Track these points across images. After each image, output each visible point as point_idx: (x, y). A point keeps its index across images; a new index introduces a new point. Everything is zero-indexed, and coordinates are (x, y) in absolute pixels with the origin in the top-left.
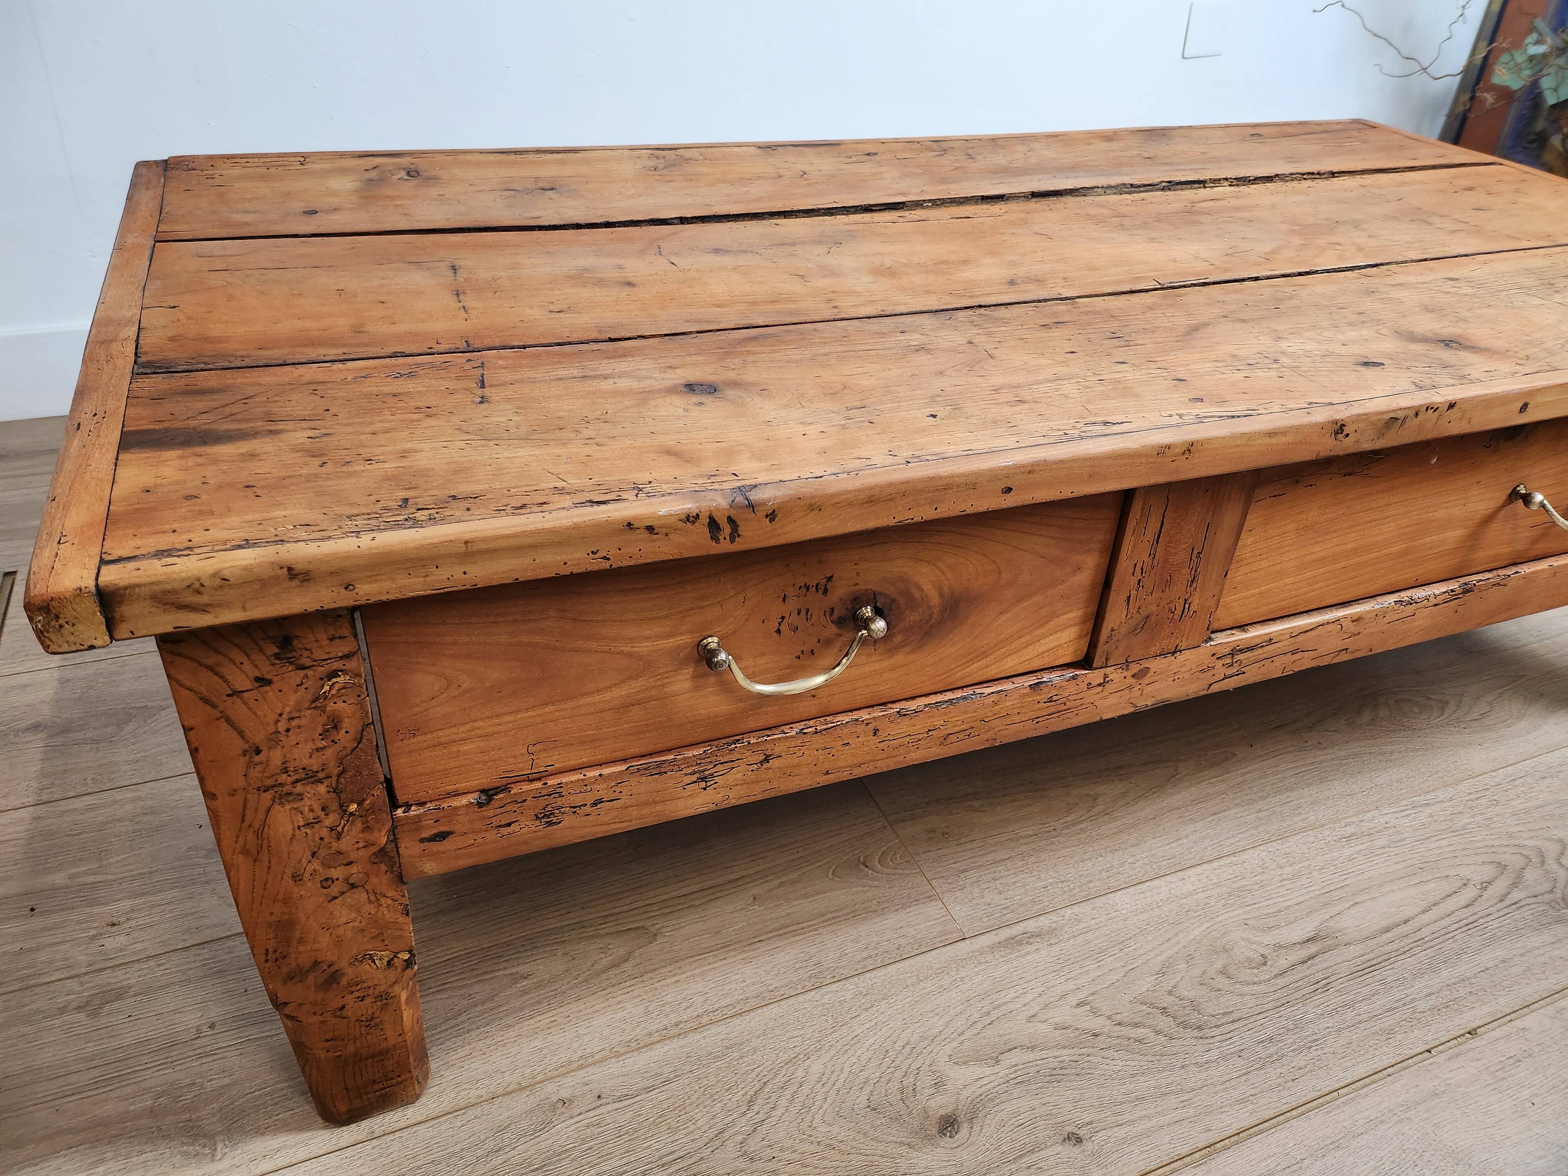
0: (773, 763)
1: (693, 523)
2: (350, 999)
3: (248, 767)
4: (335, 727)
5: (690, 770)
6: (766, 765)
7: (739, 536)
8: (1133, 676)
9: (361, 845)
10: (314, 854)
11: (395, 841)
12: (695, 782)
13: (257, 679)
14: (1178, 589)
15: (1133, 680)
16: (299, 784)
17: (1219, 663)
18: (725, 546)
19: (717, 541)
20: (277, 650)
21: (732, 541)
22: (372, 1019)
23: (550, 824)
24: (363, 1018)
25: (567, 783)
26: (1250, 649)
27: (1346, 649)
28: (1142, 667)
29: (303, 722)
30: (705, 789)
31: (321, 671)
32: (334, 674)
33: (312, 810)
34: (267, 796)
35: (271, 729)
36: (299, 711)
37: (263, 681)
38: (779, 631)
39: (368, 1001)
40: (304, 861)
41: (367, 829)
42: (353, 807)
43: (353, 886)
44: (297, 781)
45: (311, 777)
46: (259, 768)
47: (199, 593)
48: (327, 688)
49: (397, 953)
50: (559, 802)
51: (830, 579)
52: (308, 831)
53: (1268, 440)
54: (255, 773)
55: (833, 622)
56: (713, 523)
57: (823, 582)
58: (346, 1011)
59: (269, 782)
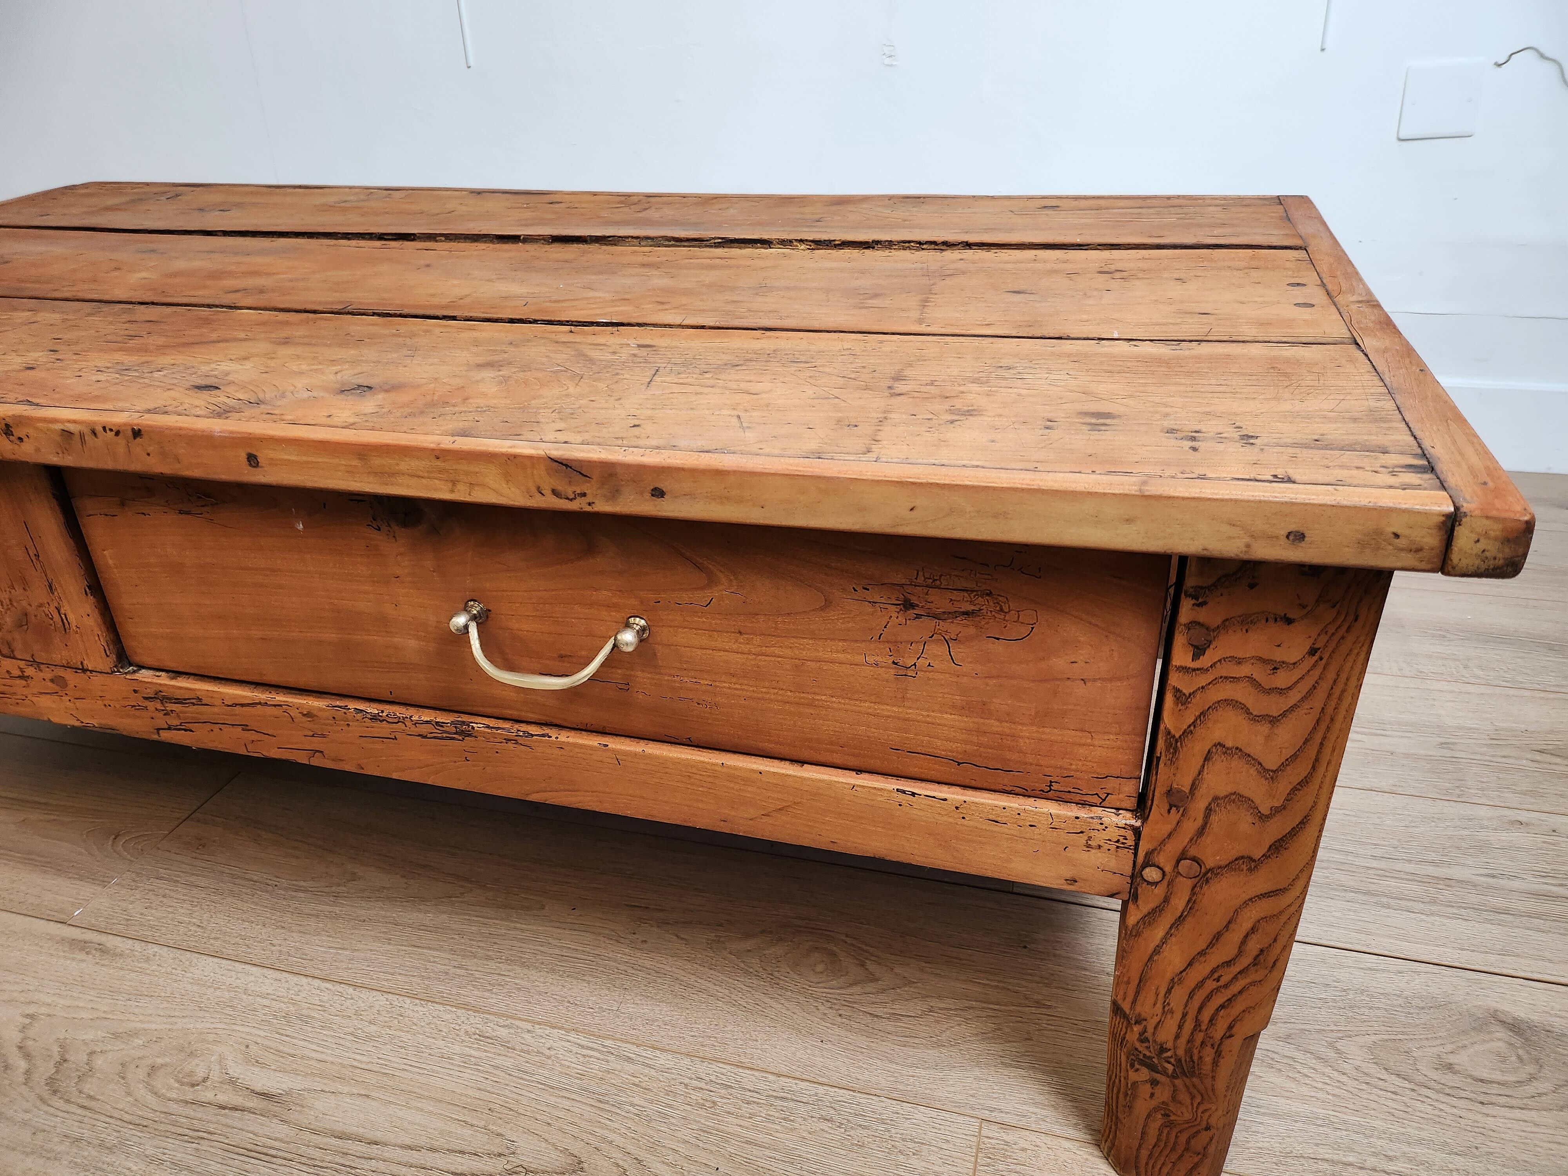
8: (52, 682)
26: (180, 701)
27: (321, 752)
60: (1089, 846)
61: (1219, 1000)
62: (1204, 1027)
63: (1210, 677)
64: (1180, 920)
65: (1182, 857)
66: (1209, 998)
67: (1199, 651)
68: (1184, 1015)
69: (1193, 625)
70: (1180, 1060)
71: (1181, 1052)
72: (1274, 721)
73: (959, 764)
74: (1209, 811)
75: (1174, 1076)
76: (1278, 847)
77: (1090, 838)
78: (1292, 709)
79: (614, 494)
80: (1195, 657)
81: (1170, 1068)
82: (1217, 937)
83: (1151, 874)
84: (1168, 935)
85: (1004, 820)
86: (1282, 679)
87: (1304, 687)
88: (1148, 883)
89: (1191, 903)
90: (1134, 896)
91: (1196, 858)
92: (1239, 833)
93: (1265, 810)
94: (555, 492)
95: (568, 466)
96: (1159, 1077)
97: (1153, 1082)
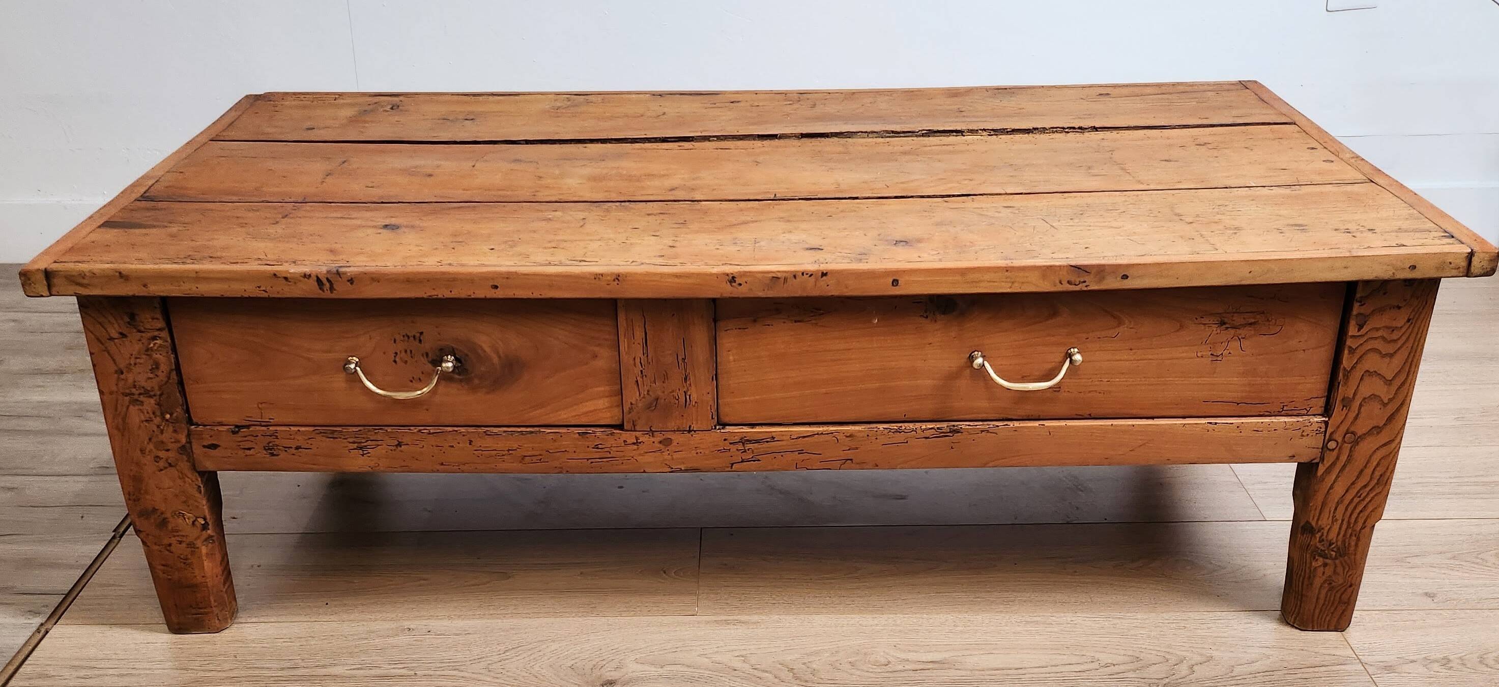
1: (308, 279)
2: (173, 540)
3: (118, 381)
4: (157, 368)
5: (351, 440)
6: (399, 448)
7: (335, 290)
8: (660, 442)
9: (173, 441)
10: (150, 439)
11: (190, 443)
12: (356, 449)
13: (121, 333)
14: (675, 382)
15: (661, 446)
16: (141, 396)
17: (733, 448)
18: (327, 294)
19: (323, 291)
20: (129, 320)
21: (332, 292)
22: (186, 559)
23: (273, 455)
24: (182, 556)
25: (281, 431)
26: (757, 441)
27: (851, 460)
28: (664, 437)
29: (142, 361)
30: (363, 455)
31: (149, 335)
32: (154, 338)
33: (148, 413)
34: (127, 398)
35: (127, 362)
36: (140, 355)
37: (123, 335)
38: (395, 361)
39: (184, 545)
40: (146, 442)
41: (175, 432)
42: (168, 416)
43: (170, 465)
44: (140, 394)
45: (147, 393)
46: (123, 382)
47: (84, 278)
48: (152, 345)
49: (197, 517)
50: (277, 442)
51: (421, 333)
52: (147, 425)
53: (677, 280)
54: (121, 384)
55: (429, 362)
56: (319, 280)
57: (418, 335)
58: (173, 548)
59: (127, 391)
60: (1303, 436)
61: (1360, 508)
62: (1352, 526)
63: (1365, 338)
64: (1344, 466)
65: (1347, 433)
66: (1355, 508)
68: (1343, 521)
69: (1359, 314)
70: (1338, 549)
71: (1339, 543)
73: (1238, 404)
74: (1361, 406)
75: (1336, 558)
76: (1391, 418)
77: (1303, 431)
78: (1399, 349)
79: (1102, 279)
80: (1359, 330)
81: (1334, 554)
82: (1361, 472)
83: (1332, 445)
84: (1338, 477)
85: (1261, 429)
86: (1395, 336)
87: (1404, 338)
88: (1330, 450)
89: (1349, 457)
90: (1322, 459)
91: (1353, 433)
92: (1374, 415)
93: (1386, 401)
94: (1069, 282)
95: (1079, 268)
96: (1328, 561)
97: (1325, 565)
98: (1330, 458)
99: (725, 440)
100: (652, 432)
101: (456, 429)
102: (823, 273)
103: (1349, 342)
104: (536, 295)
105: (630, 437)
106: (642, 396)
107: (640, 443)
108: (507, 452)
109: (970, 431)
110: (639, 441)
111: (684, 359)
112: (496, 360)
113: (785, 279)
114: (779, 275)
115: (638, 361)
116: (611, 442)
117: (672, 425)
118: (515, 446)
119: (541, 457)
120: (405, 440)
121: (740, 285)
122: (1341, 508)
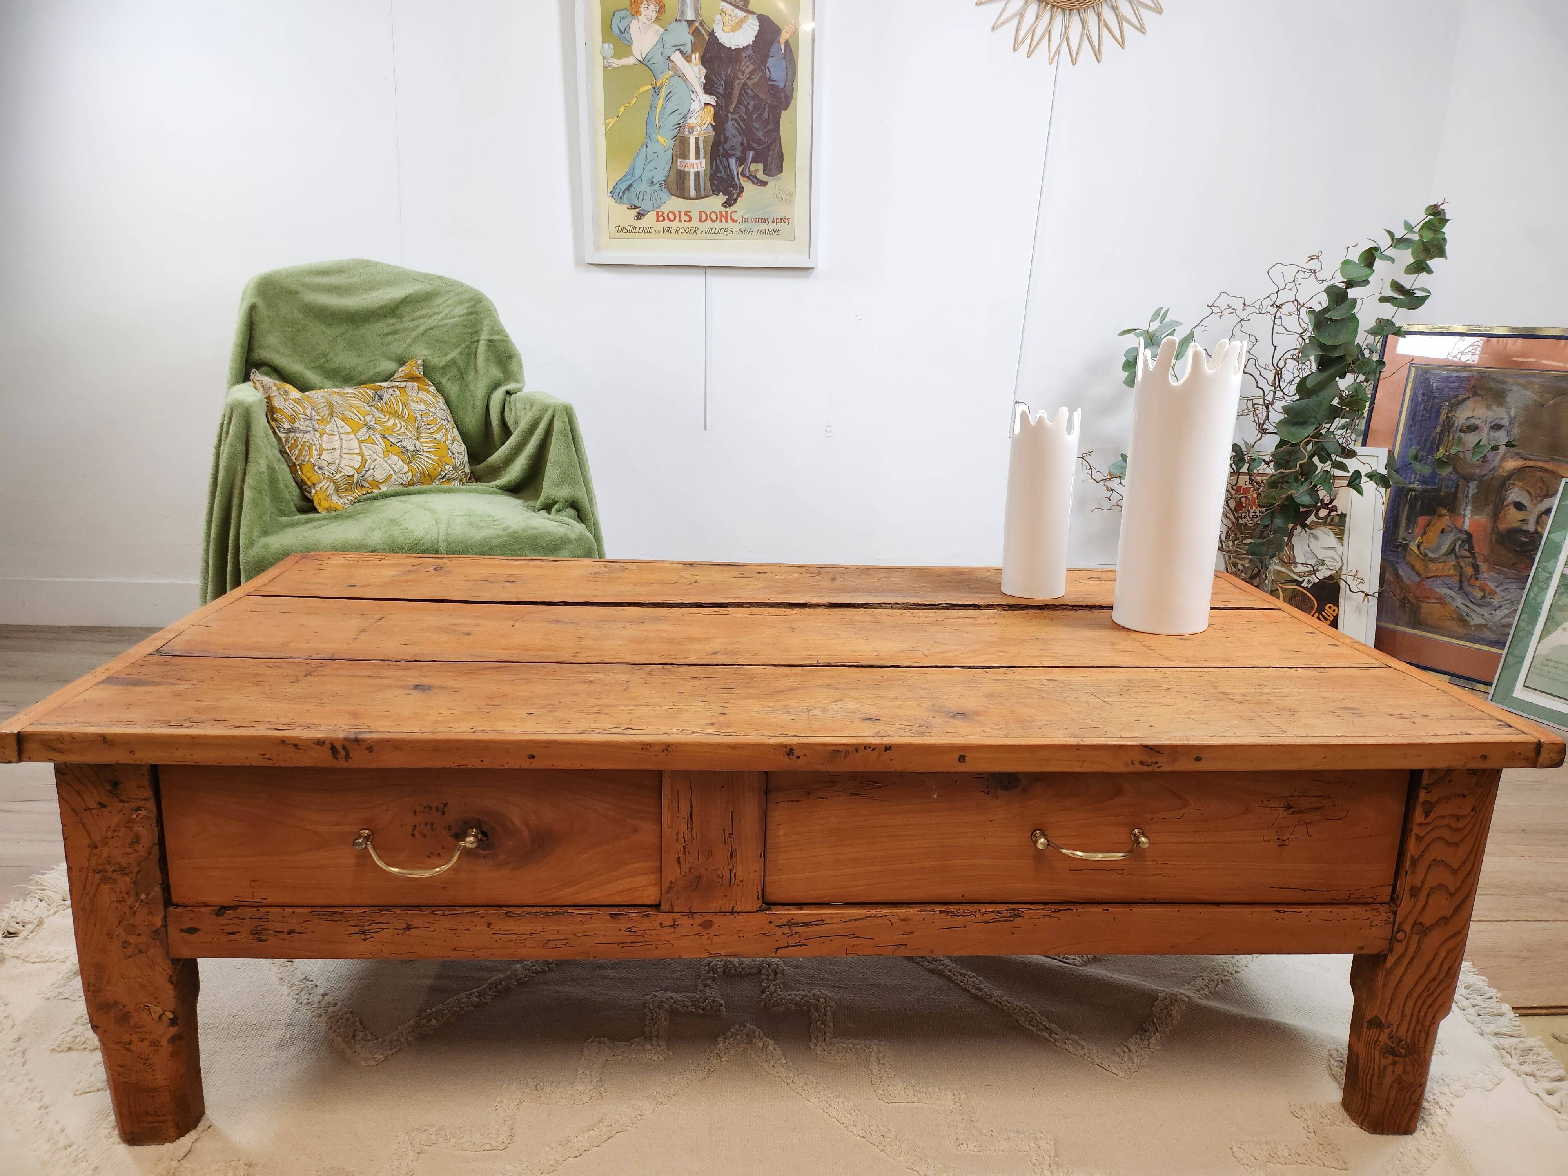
0: (413, 931)
1: (322, 746)
2: (135, 1038)
3: (90, 855)
4: (137, 842)
5: (354, 923)
6: (407, 932)
7: (351, 758)
8: (700, 925)
9: (146, 923)
10: (120, 923)
11: (165, 926)
12: (357, 933)
13: (100, 803)
14: (720, 859)
15: (701, 929)
16: (115, 873)
17: (779, 931)
18: (341, 764)
19: (337, 759)
20: (110, 788)
21: (347, 761)
22: (148, 1059)
23: (262, 940)
24: (142, 1058)
25: (273, 912)
26: (805, 925)
27: (906, 945)
28: (705, 919)
29: (120, 834)
30: (364, 940)
31: (133, 805)
32: (138, 809)
33: (121, 892)
34: (98, 876)
35: (104, 835)
36: (119, 827)
37: (102, 805)
38: (413, 835)
39: (146, 1045)
40: (114, 926)
41: (150, 913)
42: (143, 896)
43: (140, 952)
44: (114, 871)
45: (122, 870)
46: (96, 857)
47: (62, 743)
48: (134, 816)
49: (164, 1011)
50: (267, 925)
51: (446, 804)
52: (119, 906)
53: (730, 751)
54: (93, 860)
55: (451, 836)
56: (333, 749)
57: (441, 806)
58: (133, 1048)
59: (100, 868)
60: (1371, 926)
61: (1429, 1002)
62: (1421, 1021)
63: (1431, 826)
64: (1412, 959)
65: (1415, 923)
66: (1424, 1002)
67: (1427, 815)
68: (1412, 1016)
69: (1425, 802)
70: (1408, 1046)
71: (1409, 1040)
72: (1457, 844)
73: (1305, 891)
74: (1428, 895)
75: (1405, 1056)
76: (1457, 909)
77: (1371, 920)
78: (1464, 837)
79: (1175, 760)
80: (1426, 818)
81: (1403, 1051)
82: (1430, 964)
83: (1400, 936)
84: (1406, 969)
85: (1330, 918)
86: (1460, 825)
87: (1470, 827)
88: (1399, 941)
89: (1418, 948)
90: (1391, 950)
91: (1421, 924)
92: (1440, 905)
93: (1452, 891)
94: (1141, 763)
95: (1151, 749)
96: (1398, 1059)
97: (1394, 1064)
98: (1399, 949)
99: (771, 922)
100: (691, 914)
101: (473, 909)
102: (886, 746)
103: (1416, 830)
104: (577, 766)
105: (667, 919)
106: (683, 873)
107: (678, 925)
108: (529, 936)
109: (1031, 915)
110: (676, 923)
111: (731, 834)
112: (525, 833)
113: (847, 752)
114: (841, 748)
115: (681, 836)
116: (645, 924)
117: (714, 906)
118: (539, 929)
119: (566, 941)
120: (416, 922)
121: (798, 757)
122: (1410, 1003)
